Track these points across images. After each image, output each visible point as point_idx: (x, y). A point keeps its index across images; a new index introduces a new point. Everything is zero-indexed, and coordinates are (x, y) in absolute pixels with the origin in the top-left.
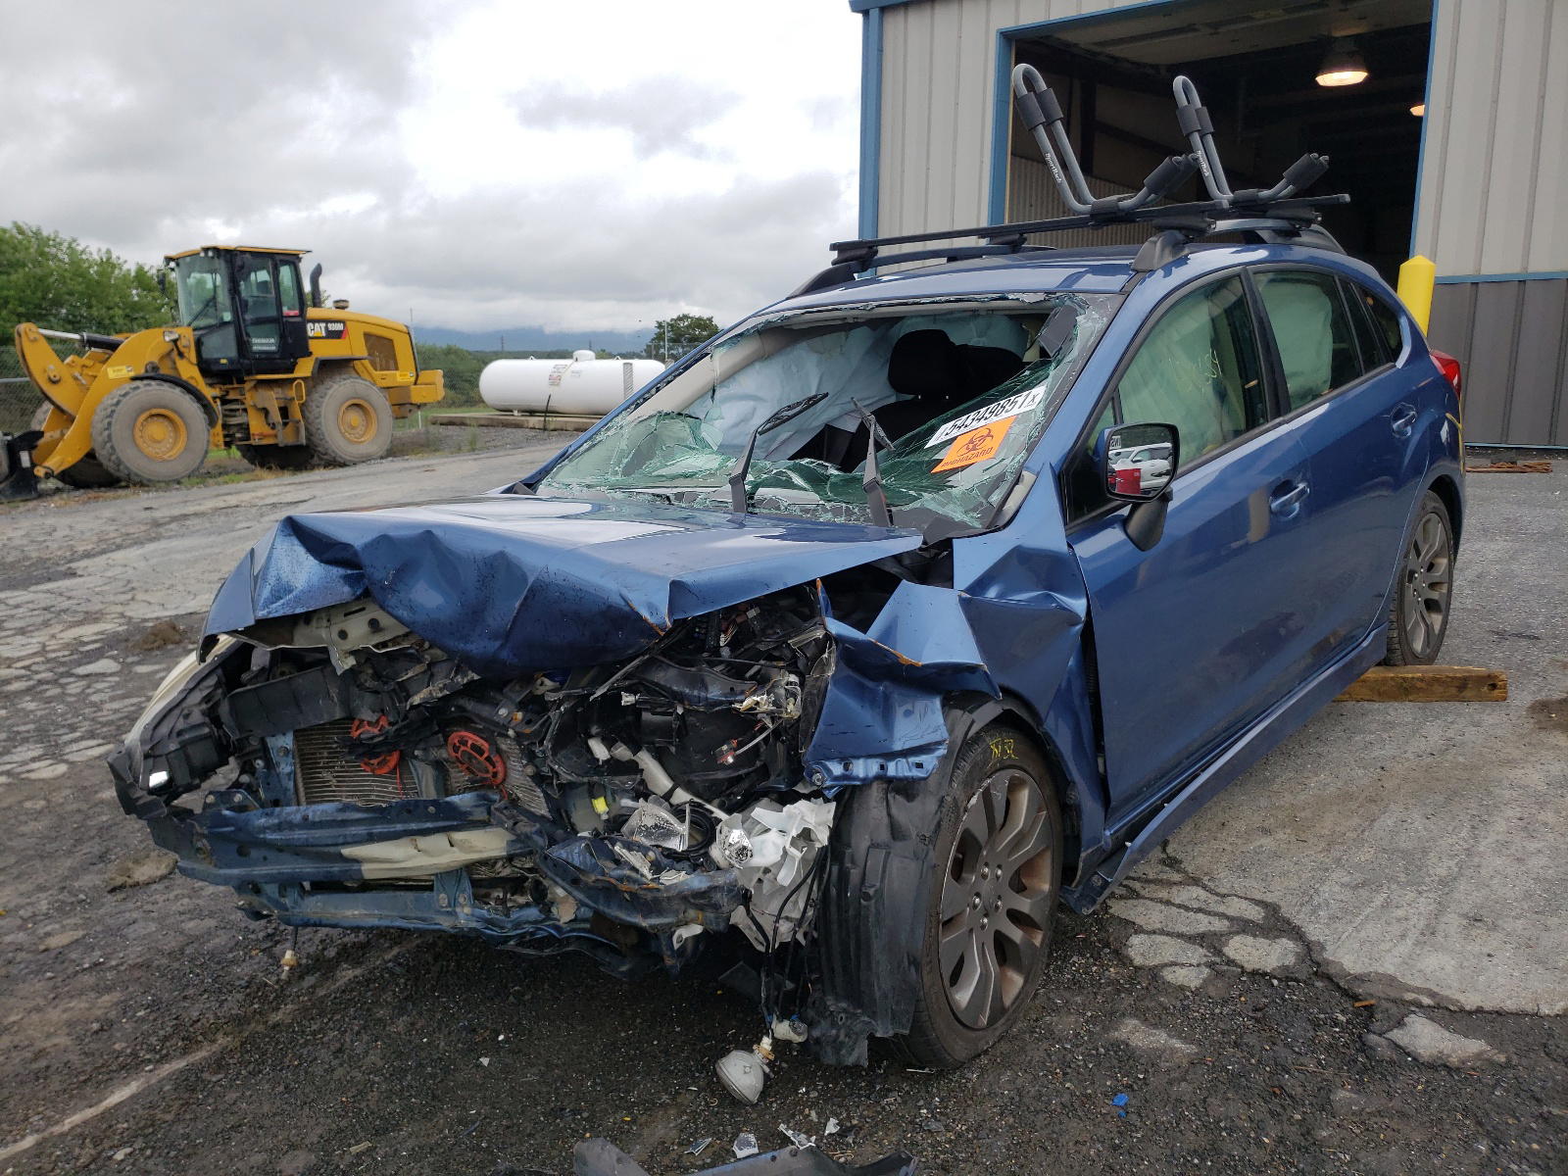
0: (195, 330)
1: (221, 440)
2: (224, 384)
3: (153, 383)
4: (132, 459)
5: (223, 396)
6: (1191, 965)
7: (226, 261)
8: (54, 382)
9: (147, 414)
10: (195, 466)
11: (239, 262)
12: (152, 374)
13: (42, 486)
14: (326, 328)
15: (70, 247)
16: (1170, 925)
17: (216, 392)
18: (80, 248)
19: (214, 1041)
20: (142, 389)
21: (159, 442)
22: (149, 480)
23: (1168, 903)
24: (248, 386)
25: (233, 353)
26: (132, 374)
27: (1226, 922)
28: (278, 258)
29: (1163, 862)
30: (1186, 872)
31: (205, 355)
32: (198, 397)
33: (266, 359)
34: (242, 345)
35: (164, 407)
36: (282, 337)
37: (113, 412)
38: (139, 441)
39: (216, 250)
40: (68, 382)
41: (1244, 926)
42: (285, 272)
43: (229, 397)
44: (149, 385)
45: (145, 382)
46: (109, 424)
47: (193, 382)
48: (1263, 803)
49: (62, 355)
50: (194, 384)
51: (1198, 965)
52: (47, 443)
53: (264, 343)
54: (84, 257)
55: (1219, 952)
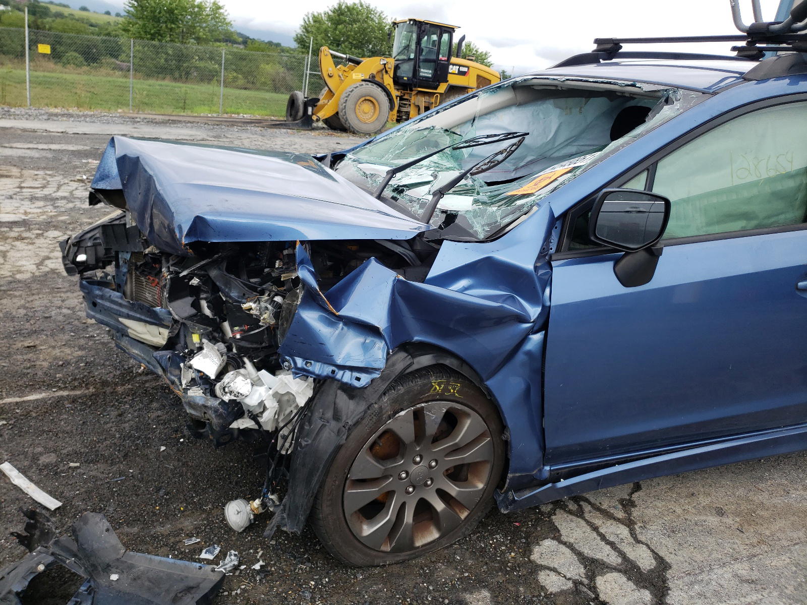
0: (396, 61)
1: (395, 117)
2: (404, 90)
3: (370, 84)
4: (353, 120)
5: (402, 96)
6: (565, 577)
7: (418, 27)
8: (330, 77)
9: (363, 99)
10: (379, 129)
11: (423, 28)
12: (372, 80)
13: (315, 125)
14: (459, 69)
15: (379, 16)
16: (581, 544)
17: (399, 93)
18: (384, 17)
19: (88, 389)
20: (364, 86)
21: (366, 113)
22: (358, 131)
23: (595, 529)
24: (414, 93)
25: (410, 75)
26: (363, 78)
27: (620, 560)
28: (444, 29)
29: (621, 501)
30: (630, 514)
31: (398, 74)
32: (388, 94)
33: (426, 81)
34: (415, 71)
35: (372, 97)
36: (435, 71)
37: (349, 95)
38: (357, 111)
39: (414, 21)
40: (336, 78)
41: (630, 569)
42: (445, 37)
43: (405, 97)
44: (368, 84)
45: (367, 83)
46: (346, 100)
47: (388, 87)
48: (741, 492)
49: (336, 64)
50: (389, 88)
51: (569, 579)
52: (321, 105)
53: (426, 72)
54: (384, 21)
55: (592, 577)
